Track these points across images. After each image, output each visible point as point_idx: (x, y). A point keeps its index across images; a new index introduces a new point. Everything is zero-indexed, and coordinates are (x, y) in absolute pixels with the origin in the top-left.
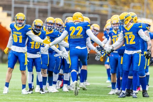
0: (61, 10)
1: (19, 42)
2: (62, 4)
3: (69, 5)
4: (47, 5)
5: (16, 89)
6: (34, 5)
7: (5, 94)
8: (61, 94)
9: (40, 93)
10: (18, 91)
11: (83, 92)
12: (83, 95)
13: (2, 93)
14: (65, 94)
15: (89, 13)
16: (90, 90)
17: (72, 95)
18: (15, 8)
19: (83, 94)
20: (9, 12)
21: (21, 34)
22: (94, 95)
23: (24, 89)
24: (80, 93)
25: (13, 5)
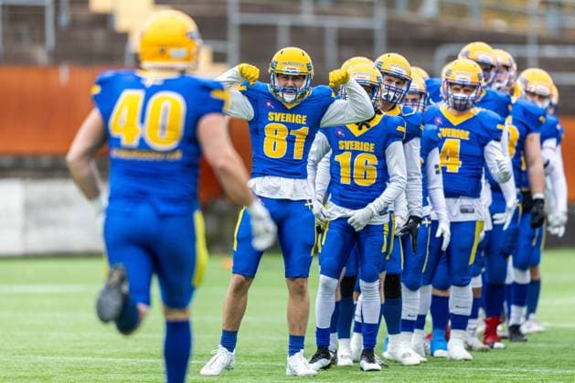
0: (427, 31)
1: (295, 158)
2: (430, 9)
3: (462, 11)
4: (370, 15)
5: (252, 357)
6: (319, 13)
7: (211, 376)
8: (433, 370)
9: (362, 369)
10: (263, 363)
11: (520, 361)
12: (525, 370)
13: (199, 372)
14: (449, 368)
15: (542, 42)
16: (552, 352)
17: (480, 371)
18: (244, 28)
19: (524, 367)
20: (220, 46)
21: (304, 123)
22: (568, 372)
23: (297, 354)
24: (512, 364)
25: (236, 18)
